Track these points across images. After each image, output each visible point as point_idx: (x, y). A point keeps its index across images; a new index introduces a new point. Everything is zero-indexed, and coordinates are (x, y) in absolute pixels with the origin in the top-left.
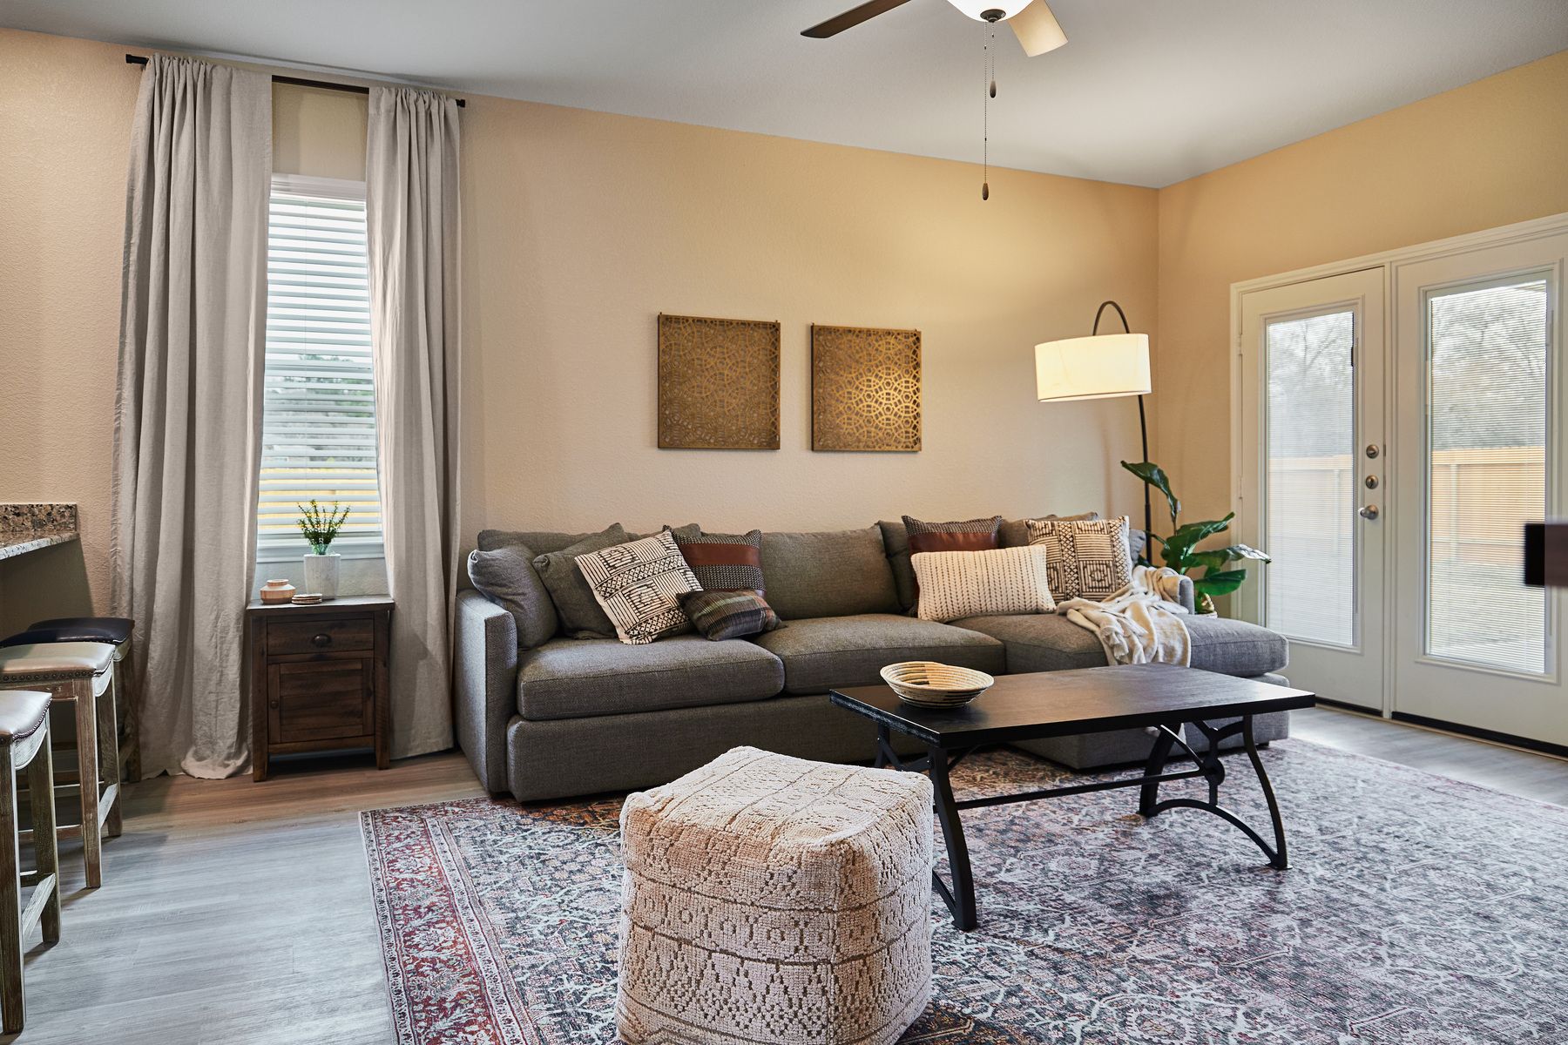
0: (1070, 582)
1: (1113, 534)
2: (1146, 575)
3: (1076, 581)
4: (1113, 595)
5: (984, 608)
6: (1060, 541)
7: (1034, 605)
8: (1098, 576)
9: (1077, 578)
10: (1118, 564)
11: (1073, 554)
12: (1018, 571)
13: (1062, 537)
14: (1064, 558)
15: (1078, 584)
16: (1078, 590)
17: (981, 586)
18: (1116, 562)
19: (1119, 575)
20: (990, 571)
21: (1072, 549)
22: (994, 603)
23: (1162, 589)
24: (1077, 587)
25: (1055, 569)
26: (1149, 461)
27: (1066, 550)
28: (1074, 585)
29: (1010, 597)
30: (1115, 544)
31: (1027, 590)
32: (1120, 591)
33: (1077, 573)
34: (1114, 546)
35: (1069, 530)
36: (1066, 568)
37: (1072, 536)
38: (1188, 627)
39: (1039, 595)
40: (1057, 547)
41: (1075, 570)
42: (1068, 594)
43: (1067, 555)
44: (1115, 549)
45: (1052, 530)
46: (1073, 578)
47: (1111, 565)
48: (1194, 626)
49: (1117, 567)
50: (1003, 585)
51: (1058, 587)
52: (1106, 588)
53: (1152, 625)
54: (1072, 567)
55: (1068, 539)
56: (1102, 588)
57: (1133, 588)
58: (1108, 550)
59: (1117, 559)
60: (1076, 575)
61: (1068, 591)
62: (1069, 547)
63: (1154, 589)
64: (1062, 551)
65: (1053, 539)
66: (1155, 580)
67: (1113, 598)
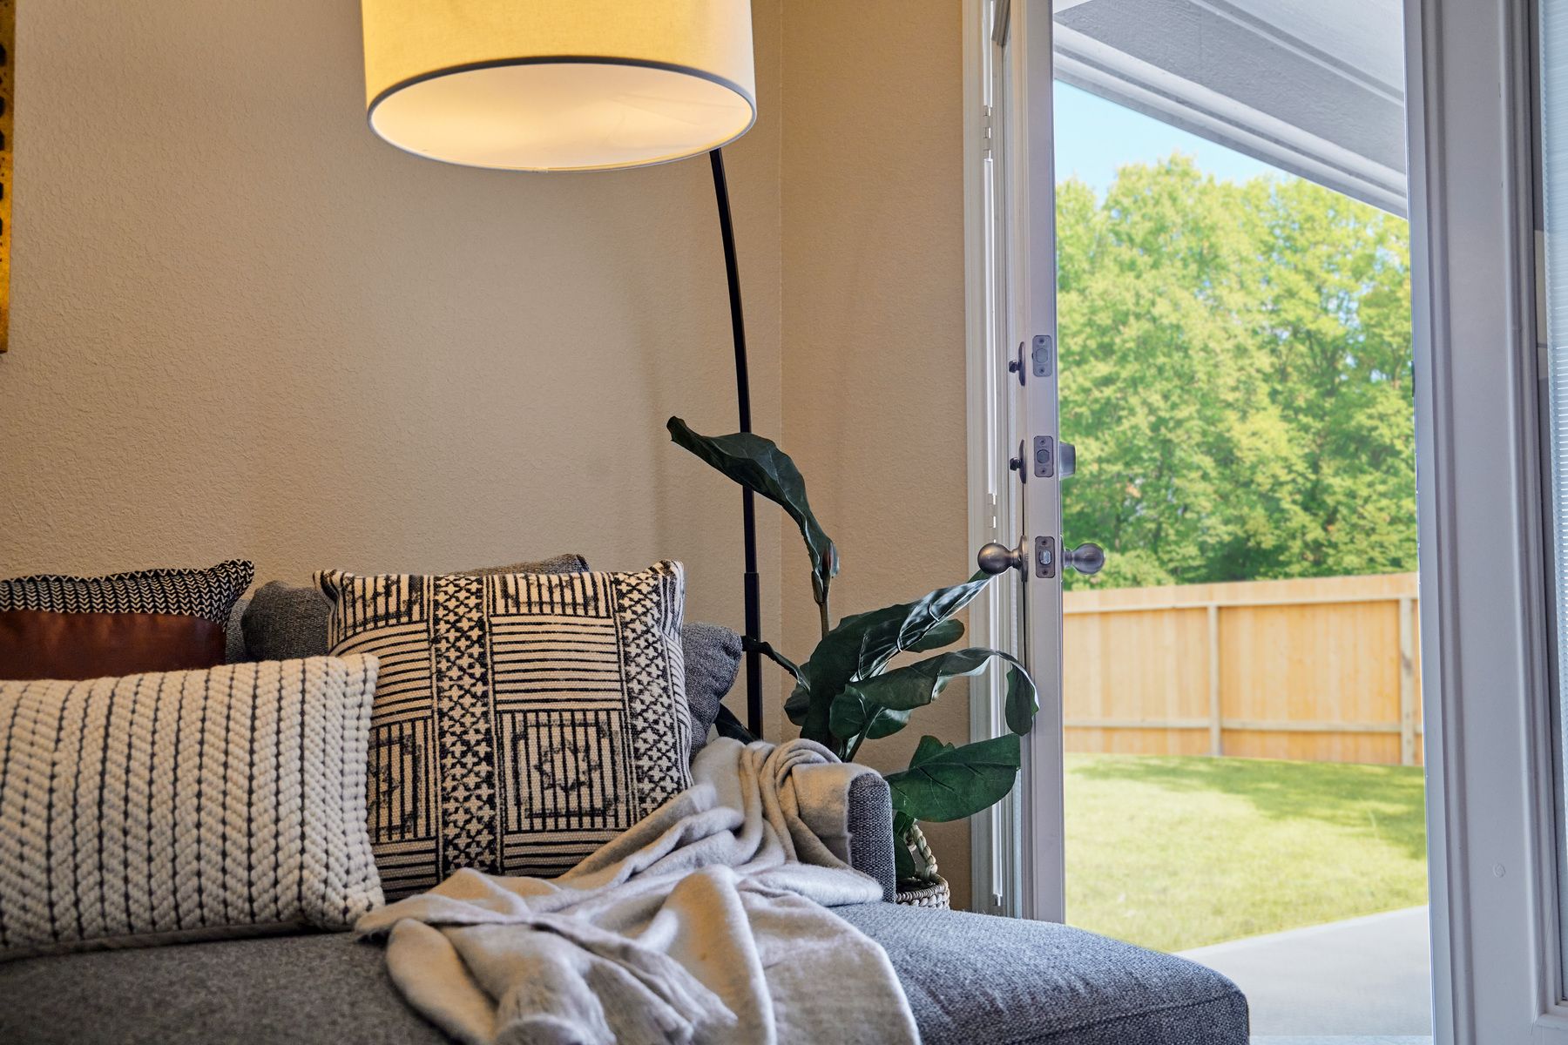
0: (461, 793)
1: (628, 615)
2: (740, 765)
3: (485, 791)
4: (619, 840)
5: (67, 920)
6: (436, 640)
7: (288, 895)
8: (565, 767)
9: (488, 779)
10: (640, 724)
11: (479, 689)
12: (239, 752)
13: (443, 627)
14: (446, 704)
15: (490, 801)
16: (490, 827)
17: (62, 820)
18: (634, 716)
19: (645, 763)
20: (117, 756)
21: (478, 671)
22: (115, 897)
23: (793, 813)
24: (487, 812)
25: (408, 746)
26: (756, 429)
27: (455, 673)
28: (473, 804)
29: (187, 867)
30: (633, 650)
31: (264, 833)
32: (643, 824)
33: (488, 758)
34: (628, 659)
35: (473, 601)
36: (449, 740)
37: (480, 624)
38: (905, 972)
39: (315, 849)
40: (421, 663)
41: (483, 749)
42: (448, 843)
43: (455, 693)
44: (633, 669)
45: (410, 603)
46: (471, 781)
47: (616, 726)
48: (926, 966)
49: (636, 733)
50: (162, 811)
51: (414, 815)
52: (593, 813)
53: (761, 984)
54: (472, 737)
55: (464, 634)
56: (580, 814)
57: (694, 812)
58: (607, 674)
59: (638, 706)
60: (484, 768)
61: (451, 831)
62: (465, 662)
63: (765, 815)
64: (440, 675)
65: (409, 637)
66: (768, 782)
67: (619, 856)
